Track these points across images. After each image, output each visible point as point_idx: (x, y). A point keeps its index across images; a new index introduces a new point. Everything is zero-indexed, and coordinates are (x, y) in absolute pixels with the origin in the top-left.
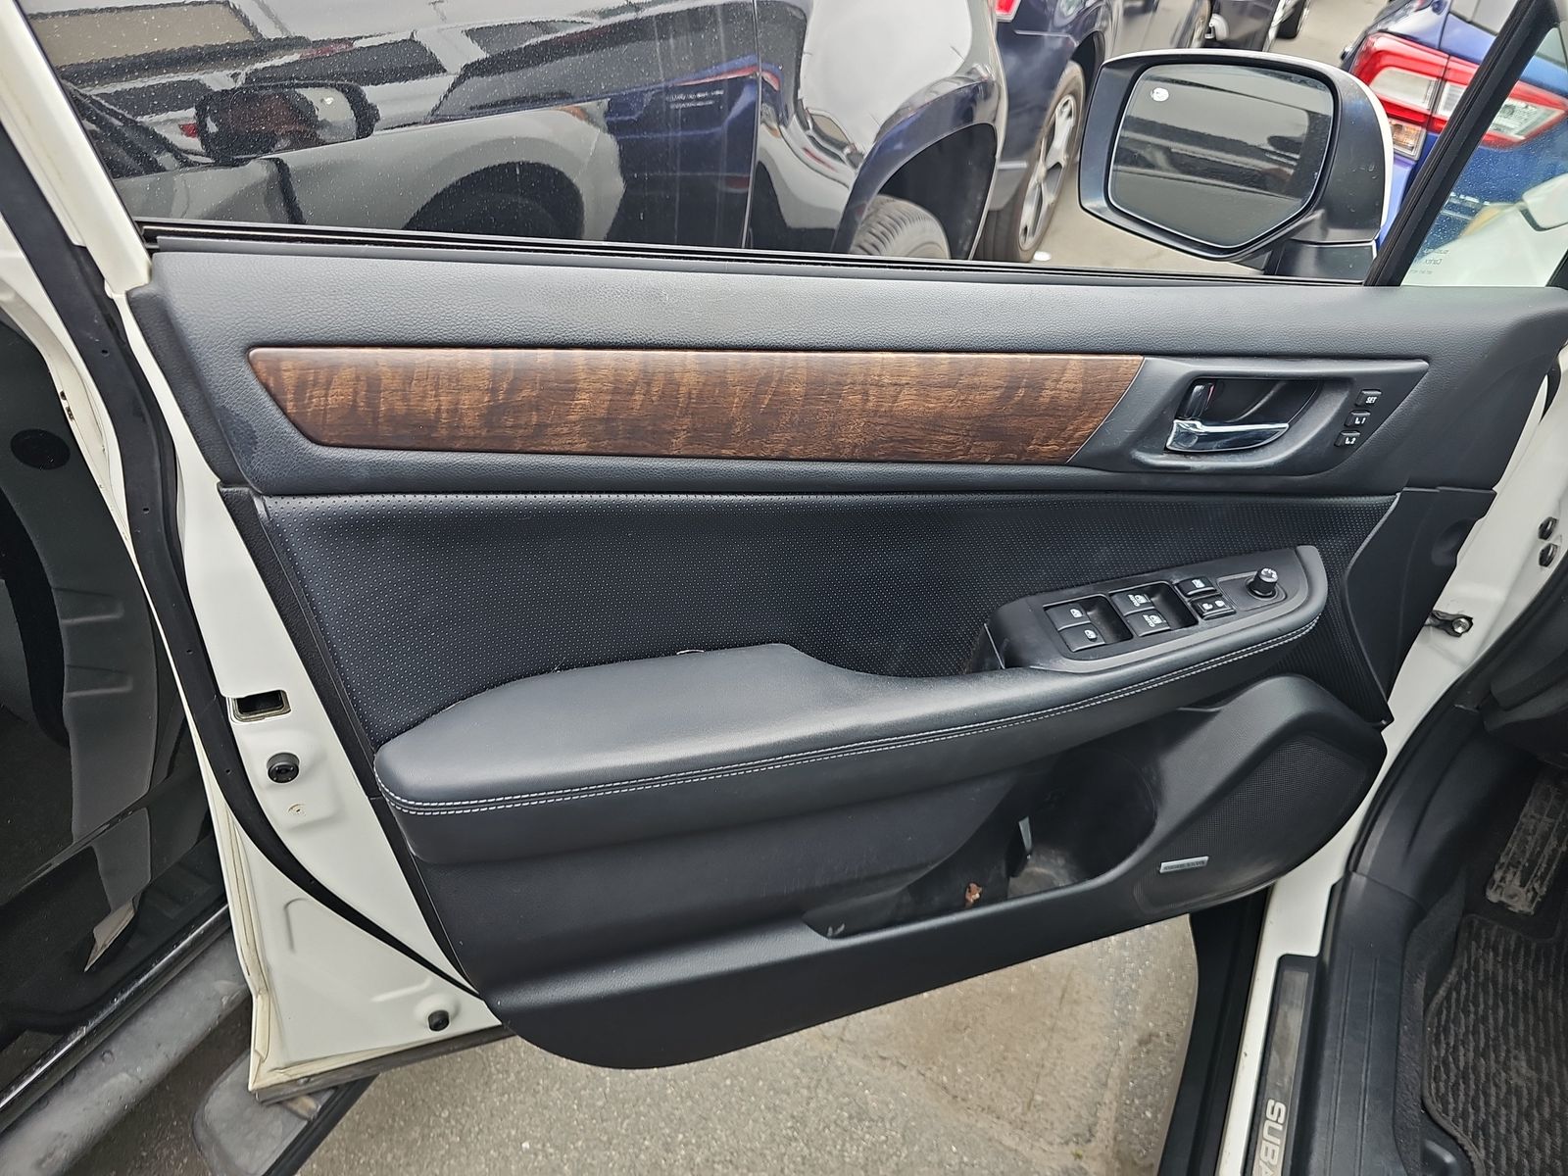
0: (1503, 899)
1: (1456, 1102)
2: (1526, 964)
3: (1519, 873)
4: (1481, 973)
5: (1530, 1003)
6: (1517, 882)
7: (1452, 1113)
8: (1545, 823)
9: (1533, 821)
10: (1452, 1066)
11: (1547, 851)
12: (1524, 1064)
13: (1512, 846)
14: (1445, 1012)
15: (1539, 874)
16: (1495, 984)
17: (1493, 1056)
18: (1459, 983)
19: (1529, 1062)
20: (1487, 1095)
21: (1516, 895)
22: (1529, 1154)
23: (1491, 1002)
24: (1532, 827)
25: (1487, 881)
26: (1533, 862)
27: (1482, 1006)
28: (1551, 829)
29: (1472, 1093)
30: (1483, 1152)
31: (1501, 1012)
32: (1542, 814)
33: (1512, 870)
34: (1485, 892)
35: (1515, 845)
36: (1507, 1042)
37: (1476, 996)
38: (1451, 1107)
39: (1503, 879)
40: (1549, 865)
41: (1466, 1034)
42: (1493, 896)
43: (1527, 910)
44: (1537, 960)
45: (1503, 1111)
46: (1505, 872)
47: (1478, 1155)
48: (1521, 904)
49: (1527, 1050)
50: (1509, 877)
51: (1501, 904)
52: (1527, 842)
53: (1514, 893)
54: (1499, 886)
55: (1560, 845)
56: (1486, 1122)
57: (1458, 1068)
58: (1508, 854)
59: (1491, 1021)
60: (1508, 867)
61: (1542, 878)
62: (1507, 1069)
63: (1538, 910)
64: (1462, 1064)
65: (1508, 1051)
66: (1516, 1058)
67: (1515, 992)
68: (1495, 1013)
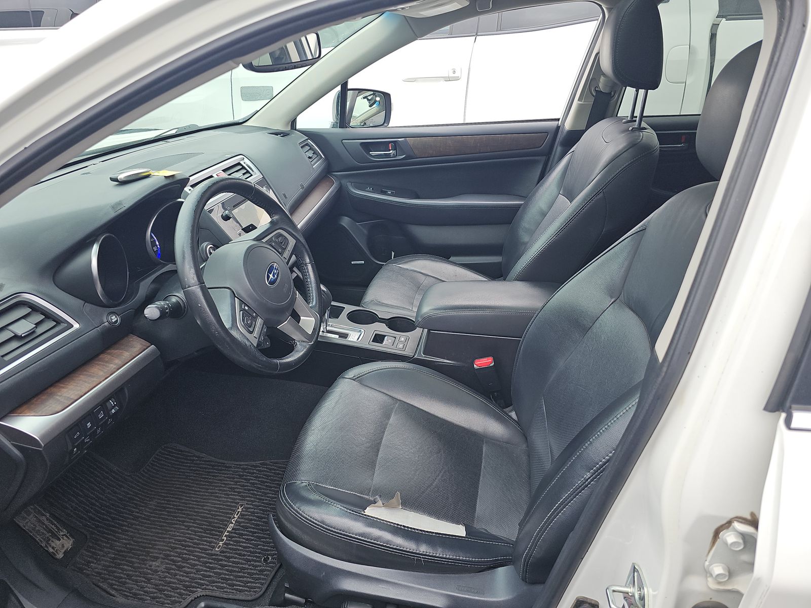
0: (63, 551)
1: (175, 597)
2: (101, 550)
3: (54, 540)
4: (103, 572)
5: (121, 553)
6: (58, 542)
7: (180, 600)
8: (32, 518)
9: (29, 524)
10: (155, 595)
11: (46, 522)
12: (154, 563)
13: (38, 538)
14: (125, 593)
15: (56, 530)
16: (110, 566)
17: (150, 576)
18: (109, 583)
19: (153, 561)
20: (170, 582)
21: (63, 545)
22: (198, 570)
23: (120, 571)
24: (32, 526)
25: (52, 556)
26: (50, 531)
27: (122, 575)
28: (37, 517)
29: (169, 589)
30: (198, 589)
31: (125, 567)
32: (26, 518)
33: (50, 542)
34: (56, 559)
35: (38, 536)
36: (142, 568)
37: (116, 577)
38: (177, 599)
39: (53, 548)
40: (53, 524)
41: (137, 585)
42: (60, 556)
43: (71, 542)
44: (99, 545)
45: (178, 577)
46: (50, 546)
47: (200, 592)
48: (68, 544)
49: (146, 560)
50: (53, 544)
51: (65, 553)
52: (39, 530)
53: (62, 545)
54: (56, 551)
55: (46, 516)
56: (184, 586)
57: (156, 593)
58: (41, 542)
59: (131, 573)
60: (48, 543)
61: (59, 529)
62: (156, 571)
63: (73, 537)
64: (154, 590)
65: (147, 568)
66: (151, 566)
67: (114, 559)
68: (126, 570)
